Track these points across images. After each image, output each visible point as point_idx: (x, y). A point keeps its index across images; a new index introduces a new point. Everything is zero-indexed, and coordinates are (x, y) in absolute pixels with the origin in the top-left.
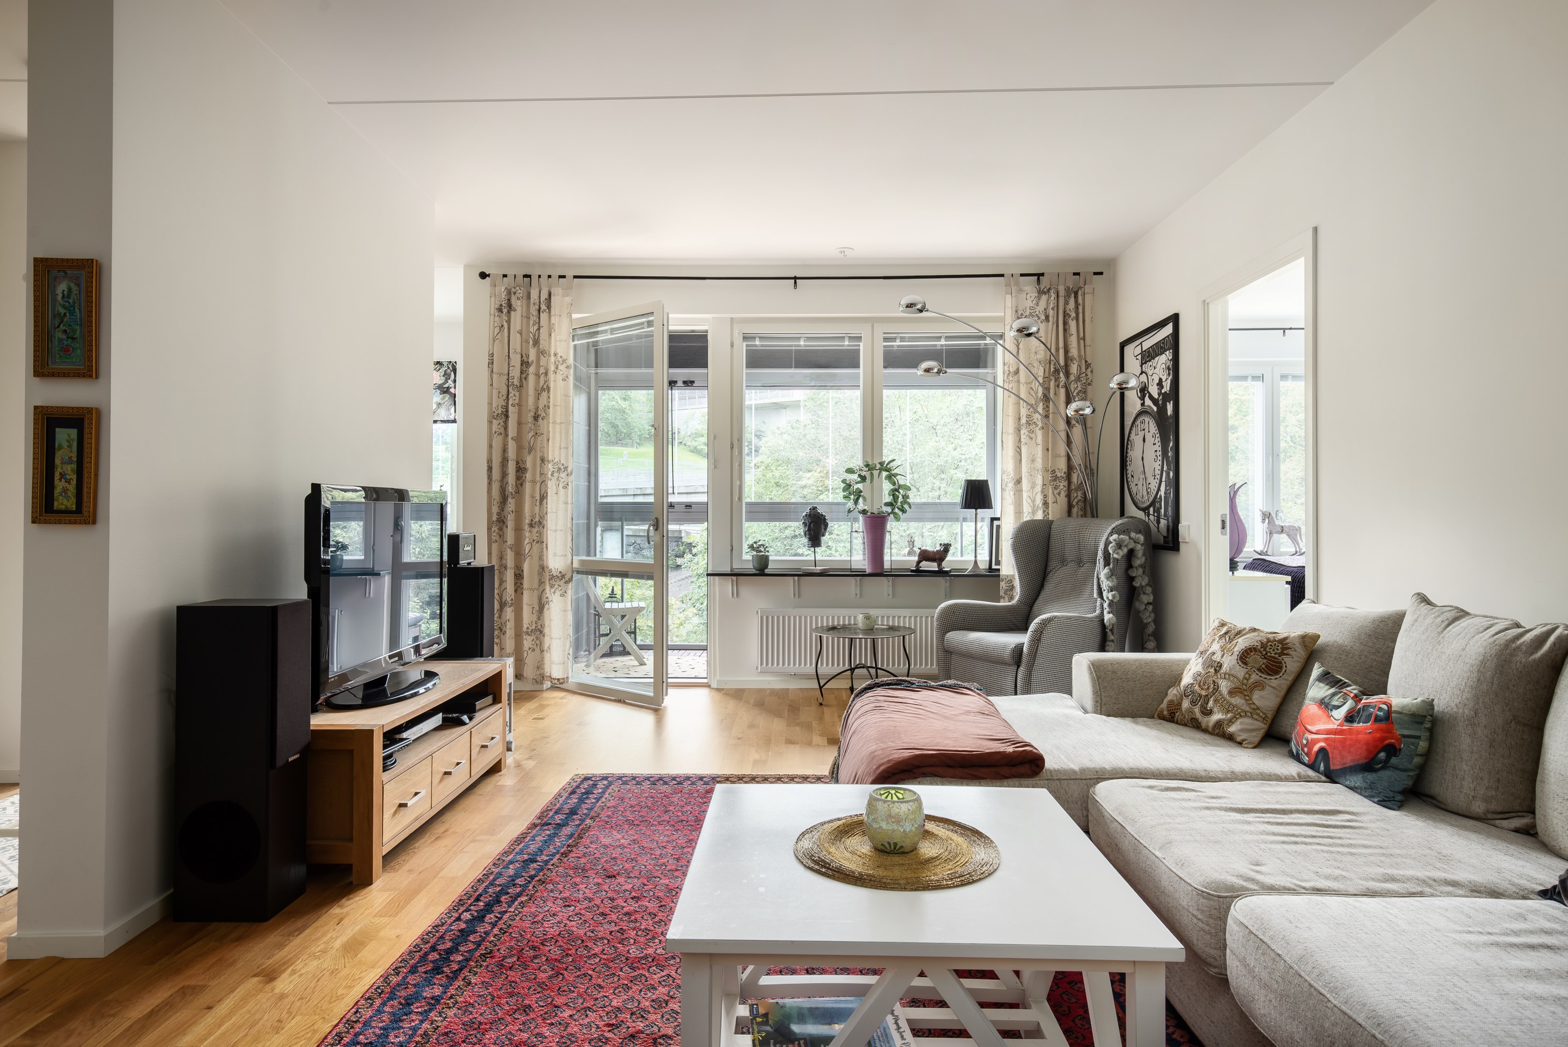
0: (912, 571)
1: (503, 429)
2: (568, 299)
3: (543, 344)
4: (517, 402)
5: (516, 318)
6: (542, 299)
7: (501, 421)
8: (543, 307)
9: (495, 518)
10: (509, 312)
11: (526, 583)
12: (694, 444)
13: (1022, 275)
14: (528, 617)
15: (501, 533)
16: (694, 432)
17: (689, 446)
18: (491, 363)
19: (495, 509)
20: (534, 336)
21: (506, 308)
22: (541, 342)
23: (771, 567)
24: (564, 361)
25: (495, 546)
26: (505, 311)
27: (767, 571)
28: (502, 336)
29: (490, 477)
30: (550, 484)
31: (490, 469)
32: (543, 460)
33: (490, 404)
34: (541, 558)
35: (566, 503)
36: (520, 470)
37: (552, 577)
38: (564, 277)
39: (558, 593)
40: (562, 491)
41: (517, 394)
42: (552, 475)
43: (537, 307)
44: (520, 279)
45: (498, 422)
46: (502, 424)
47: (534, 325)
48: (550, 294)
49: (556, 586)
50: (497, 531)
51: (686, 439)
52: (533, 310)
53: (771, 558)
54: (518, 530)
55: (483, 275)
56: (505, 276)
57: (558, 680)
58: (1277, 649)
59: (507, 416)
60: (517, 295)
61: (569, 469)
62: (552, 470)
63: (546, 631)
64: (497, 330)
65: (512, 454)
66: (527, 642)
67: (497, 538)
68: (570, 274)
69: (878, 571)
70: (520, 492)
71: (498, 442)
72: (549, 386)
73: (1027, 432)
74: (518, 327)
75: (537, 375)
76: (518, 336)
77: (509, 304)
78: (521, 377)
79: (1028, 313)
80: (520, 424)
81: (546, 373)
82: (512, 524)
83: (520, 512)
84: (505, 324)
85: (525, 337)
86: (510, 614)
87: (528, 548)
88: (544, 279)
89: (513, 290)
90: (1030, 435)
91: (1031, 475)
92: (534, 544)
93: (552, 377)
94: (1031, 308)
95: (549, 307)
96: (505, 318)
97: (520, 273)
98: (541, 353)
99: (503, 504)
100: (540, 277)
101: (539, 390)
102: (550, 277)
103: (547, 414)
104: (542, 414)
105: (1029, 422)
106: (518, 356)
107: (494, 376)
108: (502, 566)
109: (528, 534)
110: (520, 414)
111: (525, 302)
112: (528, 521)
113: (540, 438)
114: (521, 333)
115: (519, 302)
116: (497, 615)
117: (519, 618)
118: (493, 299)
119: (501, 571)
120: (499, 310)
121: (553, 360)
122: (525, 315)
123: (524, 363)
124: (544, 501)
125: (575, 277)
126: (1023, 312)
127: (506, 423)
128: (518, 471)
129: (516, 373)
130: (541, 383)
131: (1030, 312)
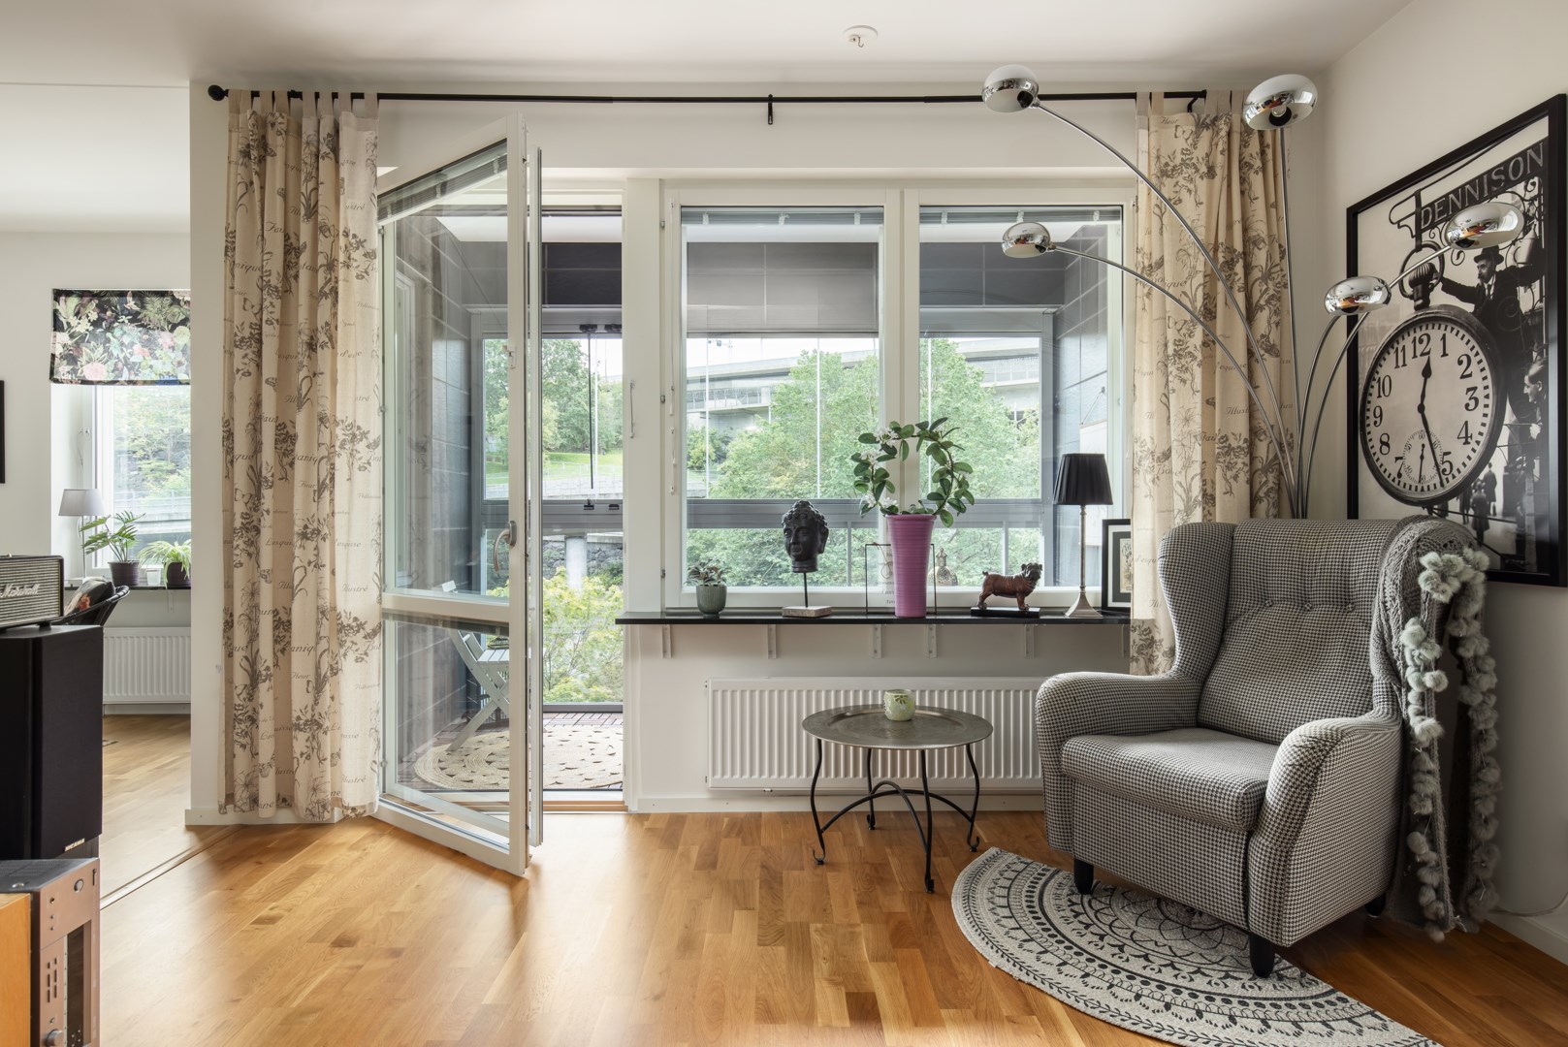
0: (973, 612)
1: (252, 365)
2: (368, 136)
3: (324, 214)
4: (277, 316)
5: (275, 168)
6: (323, 134)
7: (249, 351)
8: (324, 149)
9: (238, 523)
10: (262, 160)
11: (296, 640)
13: (1168, 95)
14: (300, 699)
15: (252, 550)
18: (229, 249)
19: (240, 507)
20: (308, 199)
21: (257, 151)
22: (321, 210)
23: (731, 607)
24: (360, 245)
25: (238, 572)
26: (254, 153)
27: (723, 614)
28: (252, 199)
29: (229, 450)
30: (337, 461)
31: (229, 436)
32: (324, 419)
33: (229, 320)
34: (321, 593)
35: (366, 496)
36: (285, 438)
37: (341, 627)
38: (360, 96)
39: (350, 656)
40: (359, 475)
41: (278, 303)
42: (342, 446)
43: (314, 150)
44: (282, 99)
45: (243, 352)
46: (251, 355)
47: (307, 180)
48: (336, 128)
49: (348, 644)
50: (242, 546)
52: (306, 154)
53: (729, 591)
54: (284, 543)
55: (217, 93)
56: (255, 94)
57: (352, 807)
59: (260, 342)
60: (278, 127)
61: (372, 437)
62: (341, 437)
63: (328, 723)
64: (241, 189)
65: (269, 409)
66: (300, 742)
67: (244, 557)
68: (371, 91)
69: (917, 613)
70: (286, 478)
71: (243, 388)
72: (335, 291)
73: (1178, 369)
74: (279, 184)
75: (314, 270)
76: (279, 200)
77: (263, 144)
78: (285, 274)
79: (1178, 161)
80: (284, 356)
81: (331, 266)
82: (266, 534)
83: (285, 512)
84: (255, 179)
85: (291, 203)
86: (265, 694)
87: (298, 575)
88: (325, 99)
89: (270, 119)
90: (1182, 375)
91: (1183, 445)
92: (310, 569)
93: (342, 272)
94: (1183, 154)
95: (335, 150)
96: (255, 167)
97: (282, 90)
98: (319, 229)
99: (256, 498)
100: (317, 96)
101: (316, 297)
102: (335, 96)
103: (332, 340)
104: (322, 338)
105: (1180, 352)
106: (280, 236)
107: (237, 271)
108: (254, 608)
109: (298, 552)
110: (283, 339)
111: (291, 140)
112: (297, 529)
113: (320, 379)
114: (284, 194)
115: (280, 140)
116: (244, 695)
117: (284, 699)
118: (234, 135)
119: (252, 618)
120: (246, 154)
121: (342, 241)
122: (291, 163)
123: (291, 250)
124: (326, 494)
125: (381, 96)
126: (1168, 160)
127: (259, 354)
128: (284, 441)
129: (275, 265)
130: (321, 282)
131: (1182, 159)
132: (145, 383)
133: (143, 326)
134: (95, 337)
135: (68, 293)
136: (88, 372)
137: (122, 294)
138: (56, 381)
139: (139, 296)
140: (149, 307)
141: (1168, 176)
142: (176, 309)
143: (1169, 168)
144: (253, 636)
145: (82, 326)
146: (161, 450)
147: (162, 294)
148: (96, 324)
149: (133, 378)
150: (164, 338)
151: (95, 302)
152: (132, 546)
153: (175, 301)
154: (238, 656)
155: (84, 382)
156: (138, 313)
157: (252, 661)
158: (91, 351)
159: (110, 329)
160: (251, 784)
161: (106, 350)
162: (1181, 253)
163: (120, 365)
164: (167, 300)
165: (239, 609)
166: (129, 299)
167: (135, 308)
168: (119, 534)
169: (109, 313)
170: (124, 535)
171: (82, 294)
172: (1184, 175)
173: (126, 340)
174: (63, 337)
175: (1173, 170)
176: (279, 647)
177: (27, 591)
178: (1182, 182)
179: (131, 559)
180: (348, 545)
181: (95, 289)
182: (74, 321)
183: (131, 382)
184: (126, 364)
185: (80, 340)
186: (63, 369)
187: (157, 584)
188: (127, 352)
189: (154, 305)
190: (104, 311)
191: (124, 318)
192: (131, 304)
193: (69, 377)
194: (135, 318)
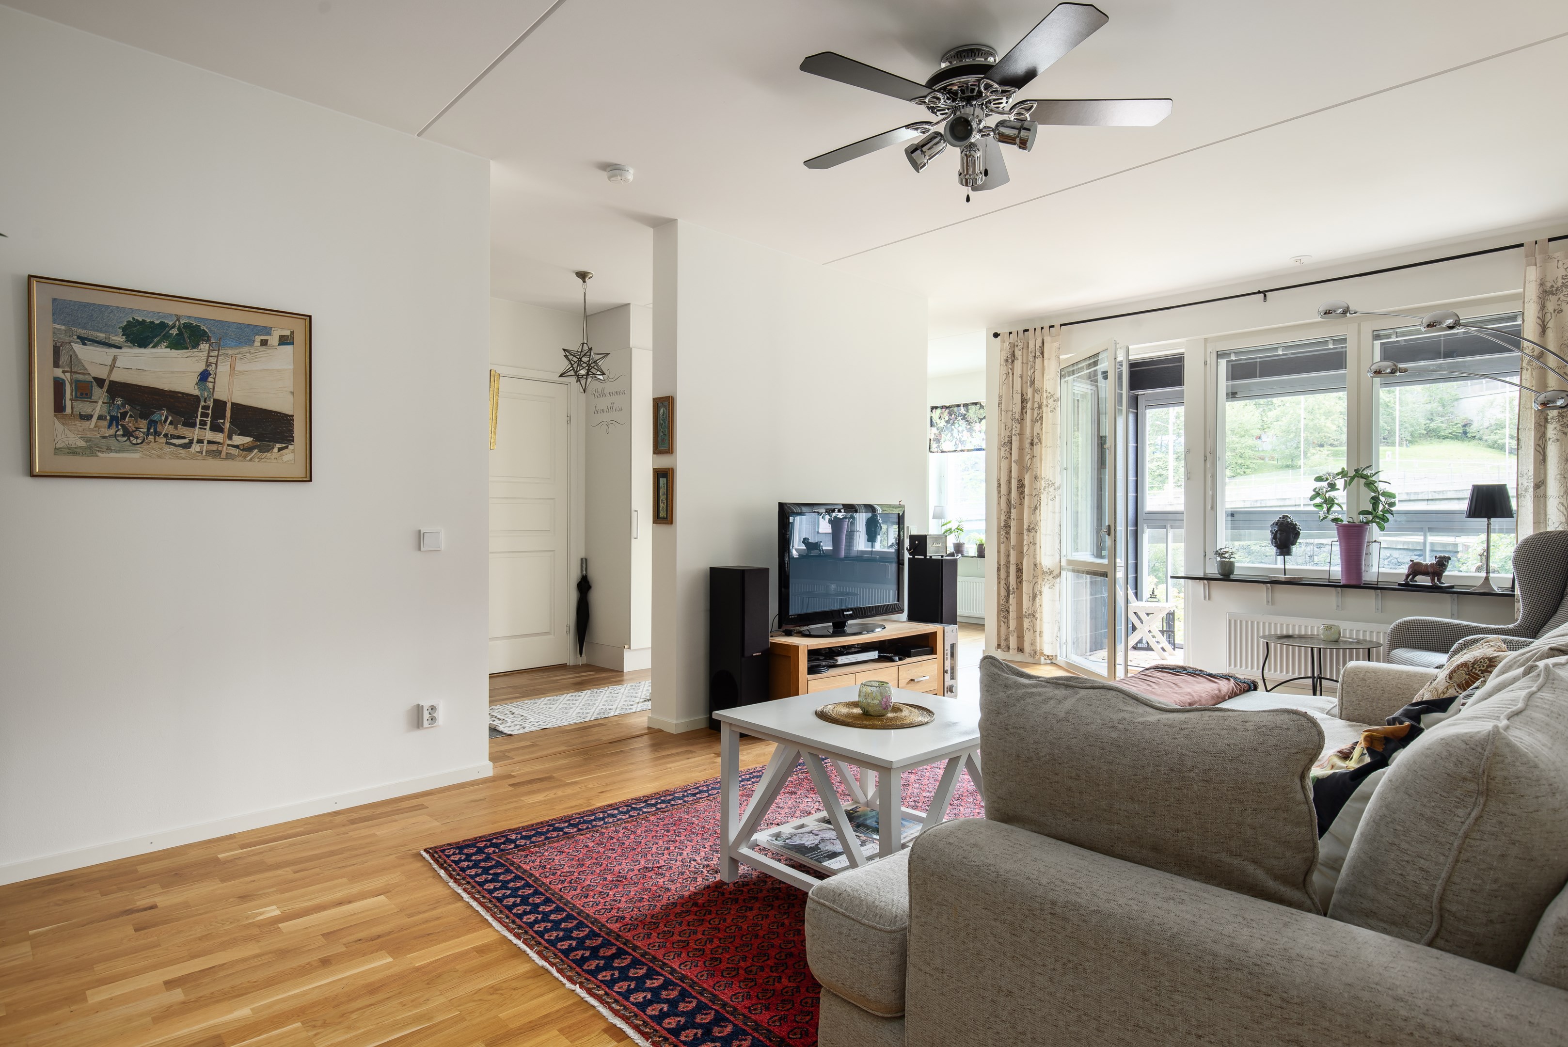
0: (1400, 584)
1: (1009, 454)
2: (1056, 345)
3: (1037, 384)
4: (1018, 432)
5: (1018, 364)
6: (1037, 347)
7: (1007, 448)
8: (1038, 354)
9: (1002, 525)
10: (1013, 362)
11: (1025, 577)
12: (1493, 437)
13: (1550, 240)
14: (1026, 603)
15: (1008, 536)
16: (1493, 422)
17: (1486, 441)
18: (1000, 404)
19: (1003, 518)
20: (1031, 378)
21: (1011, 358)
22: (1036, 382)
23: (1237, 573)
24: (1052, 396)
25: (1002, 546)
26: (1010, 361)
27: (1232, 577)
28: (1009, 380)
29: (999, 492)
30: (1042, 496)
31: (999, 485)
32: (1036, 478)
33: (999, 435)
34: (1035, 558)
35: (1054, 512)
36: (1021, 486)
37: (1043, 573)
38: (1053, 326)
39: (1047, 586)
40: (1050, 503)
41: (1018, 426)
42: (1044, 490)
43: (1034, 354)
44: (1021, 333)
45: (1005, 449)
46: (1008, 450)
47: (1030, 369)
48: (1043, 343)
49: (1046, 580)
50: (1004, 534)
51: (1481, 432)
52: (1031, 356)
53: (1236, 565)
54: (1020, 534)
55: (996, 335)
56: (1010, 333)
57: (1048, 656)
58: (1483, 666)
59: (1011, 443)
60: (1019, 347)
61: (1056, 485)
62: (1044, 485)
63: (1038, 615)
64: (1005, 376)
65: (1014, 474)
66: (1026, 623)
67: (1005, 540)
68: (1057, 324)
69: (1353, 583)
70: (1022, 504)
71: (1004, 464)
72: (1042, 417)
73: (1561, 425)
74: (1019, 373)
75: (1033, 409)
76: (1019, 379)
77: (1013, 354)
78: (1022, 411)
79: (1559, 284)
80: (1021, 449)
81: (1040, 407)
82: (1013, 530)
83: (1020, 519)
84: (1010, 371)
85: (1024, 379)
86: (1012, 600)
87: (1025, 548)
88: (1038, 331)
89: (1016, 343)
90: (1564, 429)
91: (1565, 478)
92: (1031, 545)
93: (1044, 409)
94: (1563, 279)
95: (1042, 353)
96: (1010, 367)
97: (1021, 329)
98: (1036, 391)
99: (1009, 513)
100: (1035, 329)
101: (1034, 421)
102: (1042, 328)
103: (1040, 440)
104: (1036, 440)
105: (1563, 414)
106: (1020, 396)
107: (1003, 413)
108: (1008, 562)
109: (1025, 537)
110: (1021, 441)
111: (1025, 351)
112: (1025, 527)
113: (1034, 459)
114: (1022, 377)
115: (1020, 353)
116: (1004, 600)
117: (1020, 604)
118: (1002, 353)
119: (1007, 567)
120: (1007, 361)
121: (1045, 395)
122: (1024, 362)
123: (1024, 401)
124: (1037, 511)
125: (1061, 325)
126: (1553, 284)
127: (1011, 449)
128: (1021, 487)
129: (1017, 409)
130: (1036, 415)
131: (1562, 282)
132: (968, 450)
133: (967, 421)
134: (947, 429)
135: (936, 408)
136: (945, 446)
137: (959, 406)
138: (931, 452)
139: (966, 405)
140: (970, 411)
141: (1553, 294)
142: (982, 411)
143: (1554, 289)
144: (1008, 576)
145: (942, 424)
146: (976, 463)
147: (976, 404)
148: (947, 422)
149: (963, 449)
150: (977, 427)
151: (948, 410)
152: (963, 534)
153: (982, 407)
154: (1003, 582)
155: (943, 452)
156: (965, 415)
157: (1007, 585)
158: (946, 436)
159: (953, 424)
160: (1007, 640)
161: (952, 435)
162: (1563, 346)
163: (958, 442)
164: (978, 406)
165: (1002, 563)
166: (962, 407)
167: (965, 412)
168: (957, 528)
169: (953, 416)
170: (959, 529)
171: (942, 407)
172: (1564, 293)
173: (960, 429)
174: (934, 430)
175: (1556, 290)
176: (1018, 580)
177: (938, 545)
178: (1563, 298)
179: (962, 541)
180: (1046, 535)
181: (947, 405)
182: (938, 421)
183: (962, 451)
184: (960, 441)
185: (941, 430)
186: (934, 445)
187: (973, 555)
188: (960, 435)
189: (973, 409)
190: (951, 415)
191: (959, 418)
192: (962, 410)
193: (936, 450)
194: (964, 417)
